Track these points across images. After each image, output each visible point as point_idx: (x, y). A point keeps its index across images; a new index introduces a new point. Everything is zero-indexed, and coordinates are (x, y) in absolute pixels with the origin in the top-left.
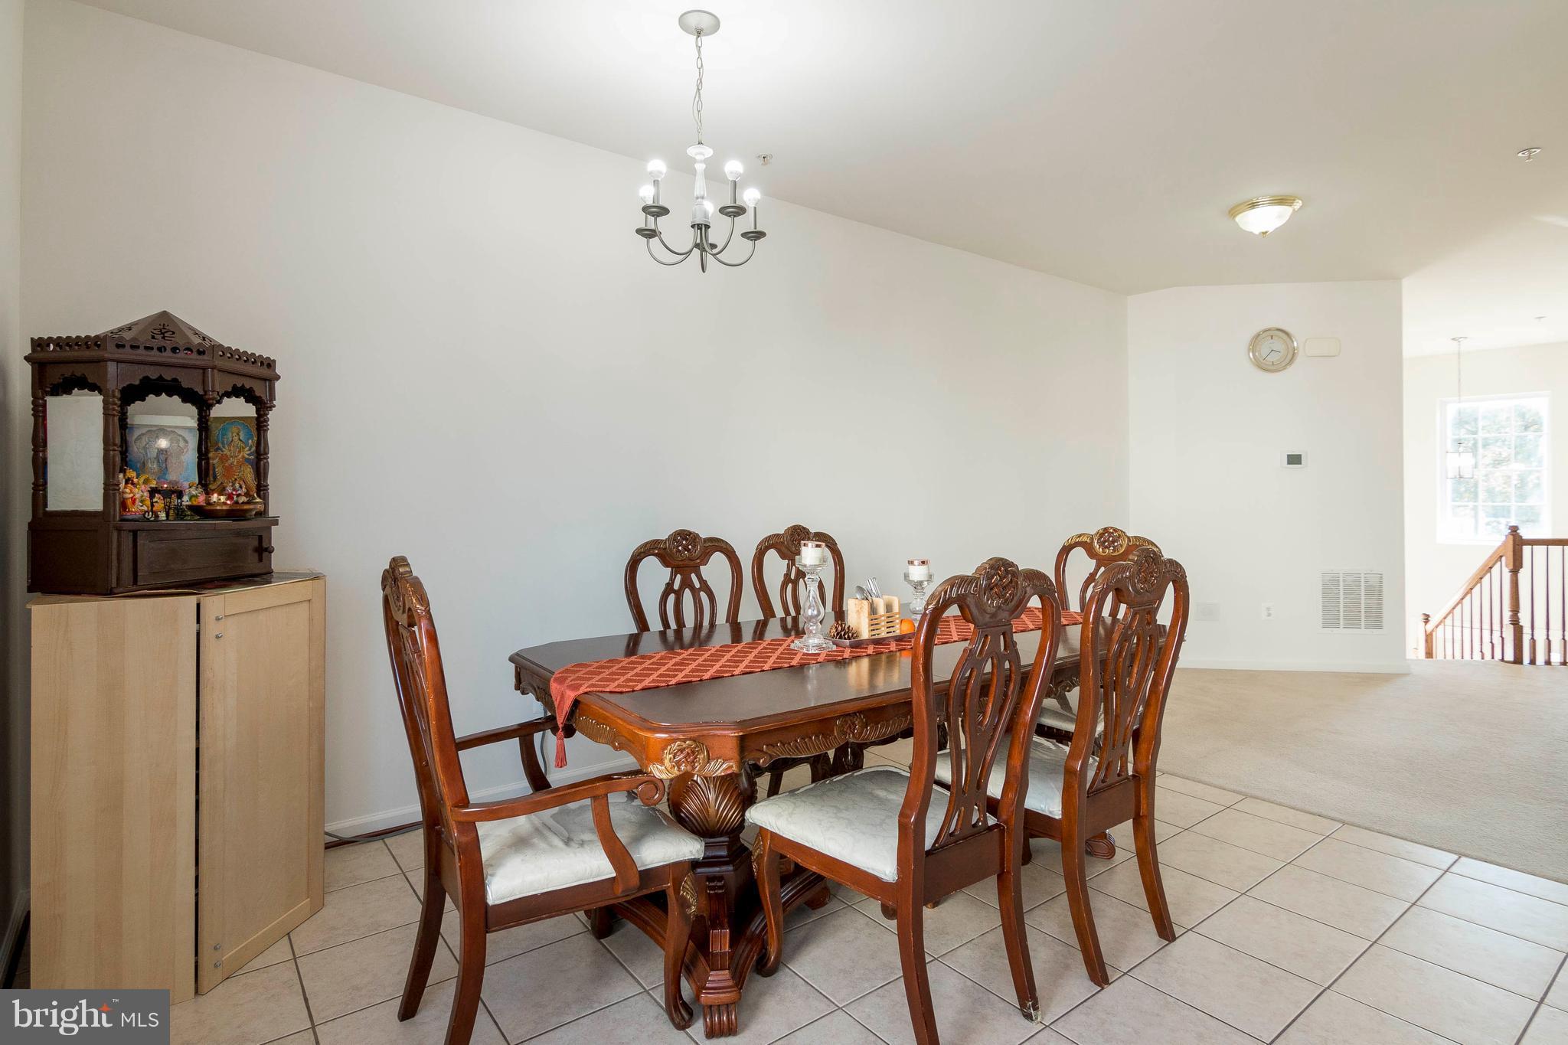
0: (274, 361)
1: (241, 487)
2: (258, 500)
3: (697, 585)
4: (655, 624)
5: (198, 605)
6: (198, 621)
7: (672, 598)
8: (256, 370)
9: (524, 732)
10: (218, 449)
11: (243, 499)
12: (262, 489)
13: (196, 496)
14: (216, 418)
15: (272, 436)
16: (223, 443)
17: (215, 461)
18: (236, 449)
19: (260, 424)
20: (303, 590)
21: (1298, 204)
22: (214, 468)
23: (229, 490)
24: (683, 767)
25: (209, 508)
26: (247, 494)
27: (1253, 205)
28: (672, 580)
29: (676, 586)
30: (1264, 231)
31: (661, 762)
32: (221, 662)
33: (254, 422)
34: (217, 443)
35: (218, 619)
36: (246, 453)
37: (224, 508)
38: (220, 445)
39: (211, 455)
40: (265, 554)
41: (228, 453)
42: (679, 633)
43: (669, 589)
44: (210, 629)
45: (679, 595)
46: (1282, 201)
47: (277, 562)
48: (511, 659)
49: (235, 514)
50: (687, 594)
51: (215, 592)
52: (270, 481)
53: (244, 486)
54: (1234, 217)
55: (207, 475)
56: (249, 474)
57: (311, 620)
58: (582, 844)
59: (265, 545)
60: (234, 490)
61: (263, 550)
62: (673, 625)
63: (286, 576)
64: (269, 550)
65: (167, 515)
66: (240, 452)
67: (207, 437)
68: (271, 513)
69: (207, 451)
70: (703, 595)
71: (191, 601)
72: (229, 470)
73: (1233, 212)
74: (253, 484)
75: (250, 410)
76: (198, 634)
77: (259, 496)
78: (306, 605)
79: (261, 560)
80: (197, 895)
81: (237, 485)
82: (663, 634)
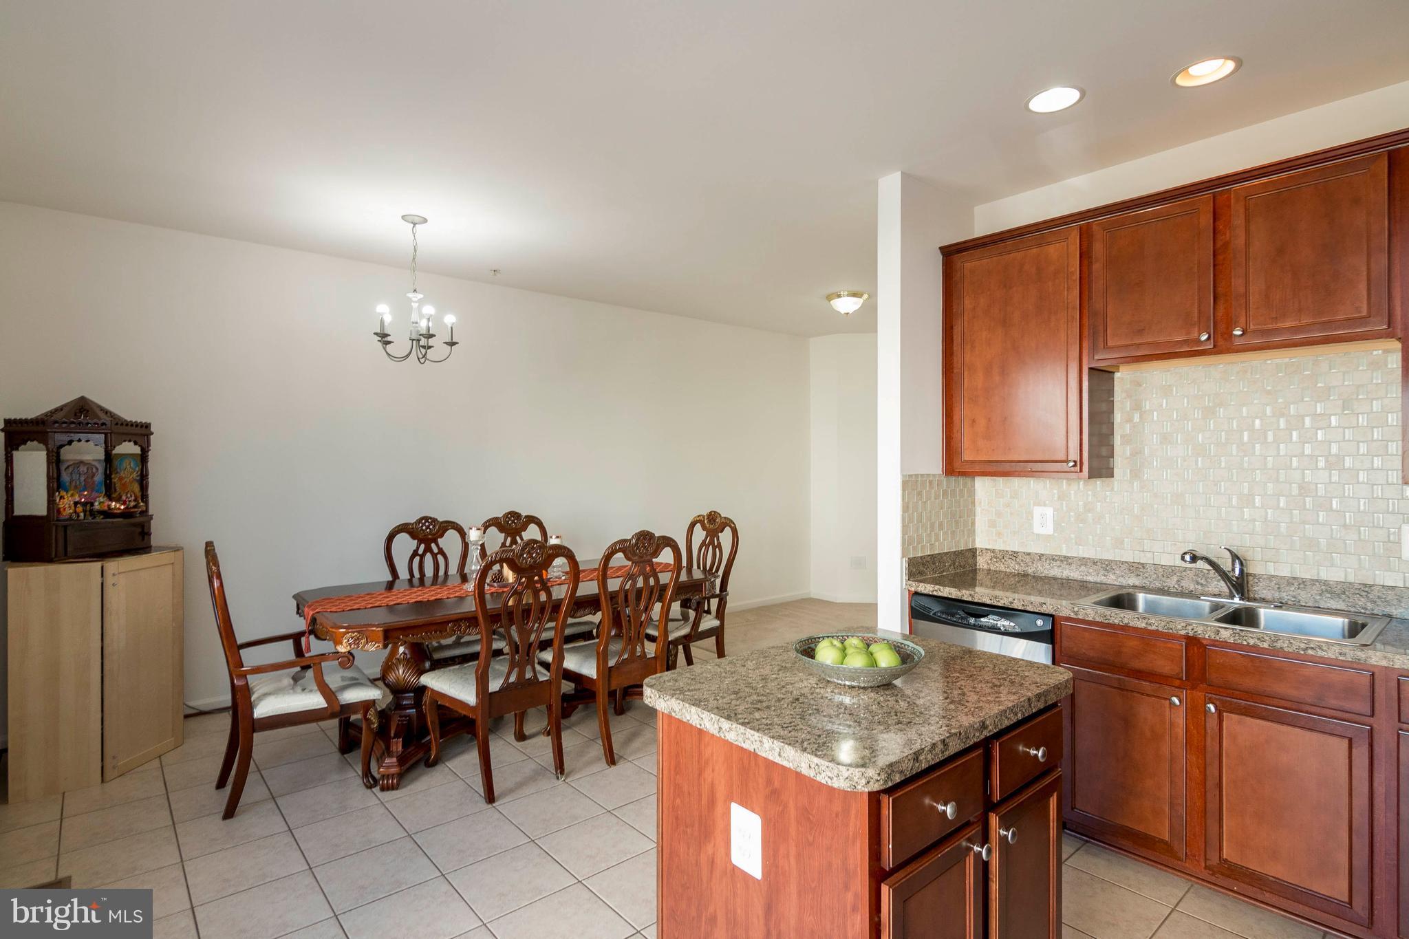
0: (150, 424)
1: (131, 496)
2: (142, 504)
3: (436, 550)
4: (403, 574)
5: (102, 568)
6: (102, 576)
7: (417, 559)
8: (138, 430)
9: (296, 638)
10: (117, 473)
11: (132, 504)
12: (145, 497)
13: (103, 502)
14: (115, 454)
15: (152, 465)
16: (120, 469)
17: (116, 480)
18: (128, 472)
19: (143, 458)
20: (166, 557)
21: (866, 296)
22: (115, 485)
23: (124, 498)
24: (352, 646)
25: (110, 511)
26: (135, 500)
27: (839, 296)
28: (418, 548)
29: (421, 551)
30: (846, 312)
31: (341, 644)
32: (116, 599)
33: (139, 458)
34: (116, 469)
35: (114, 575)
36: (135, 475)
37: (118, 511)
38: (119, 470)
39: (113, 476)
40: (146, 537)
41: (124, 476)
42: (422, 579)
43: (415, 553)
44: (109, 580)
45: (422, 557)
46: (855, 295)
47: (155, 541)
48: (294, 597)
49: (126, 515)
50: (428, 557)
51: (113, 559)
52: (150, 491)
53: (133, 496)
54: (830, 301)
55: (110, 488)
56: (136, 488)
57: (174, 575)
58: (311, 691)
59: (146, 531)
60: (127, 498)
61: (145, 532)
62: (417, 575)
63: (160, 549)
64: (149, 534)
65: (85, 515)
66: (131, 475)
67: (110, 466)
68: (151, 512)
69: (111, 474)
70: (440, 558)
71: (99, 565)
72: (124, 485)
73: (829, 298)
74: (139, 494)
75: (137, 450)
76: (102, 584)
77: (142, 501)
78: (171, 566)
79: (143, 539)
80: (102, 729)
81: (129, 495)
82: (410, 581)
